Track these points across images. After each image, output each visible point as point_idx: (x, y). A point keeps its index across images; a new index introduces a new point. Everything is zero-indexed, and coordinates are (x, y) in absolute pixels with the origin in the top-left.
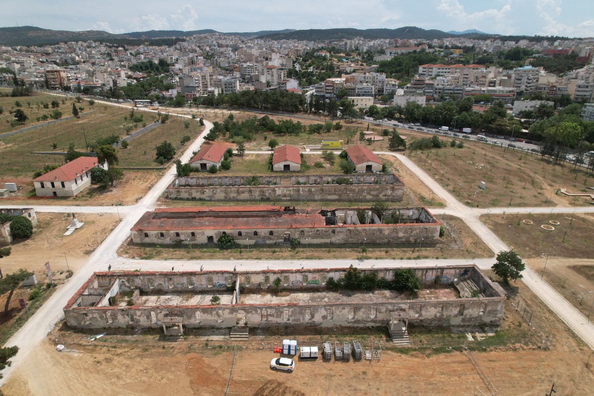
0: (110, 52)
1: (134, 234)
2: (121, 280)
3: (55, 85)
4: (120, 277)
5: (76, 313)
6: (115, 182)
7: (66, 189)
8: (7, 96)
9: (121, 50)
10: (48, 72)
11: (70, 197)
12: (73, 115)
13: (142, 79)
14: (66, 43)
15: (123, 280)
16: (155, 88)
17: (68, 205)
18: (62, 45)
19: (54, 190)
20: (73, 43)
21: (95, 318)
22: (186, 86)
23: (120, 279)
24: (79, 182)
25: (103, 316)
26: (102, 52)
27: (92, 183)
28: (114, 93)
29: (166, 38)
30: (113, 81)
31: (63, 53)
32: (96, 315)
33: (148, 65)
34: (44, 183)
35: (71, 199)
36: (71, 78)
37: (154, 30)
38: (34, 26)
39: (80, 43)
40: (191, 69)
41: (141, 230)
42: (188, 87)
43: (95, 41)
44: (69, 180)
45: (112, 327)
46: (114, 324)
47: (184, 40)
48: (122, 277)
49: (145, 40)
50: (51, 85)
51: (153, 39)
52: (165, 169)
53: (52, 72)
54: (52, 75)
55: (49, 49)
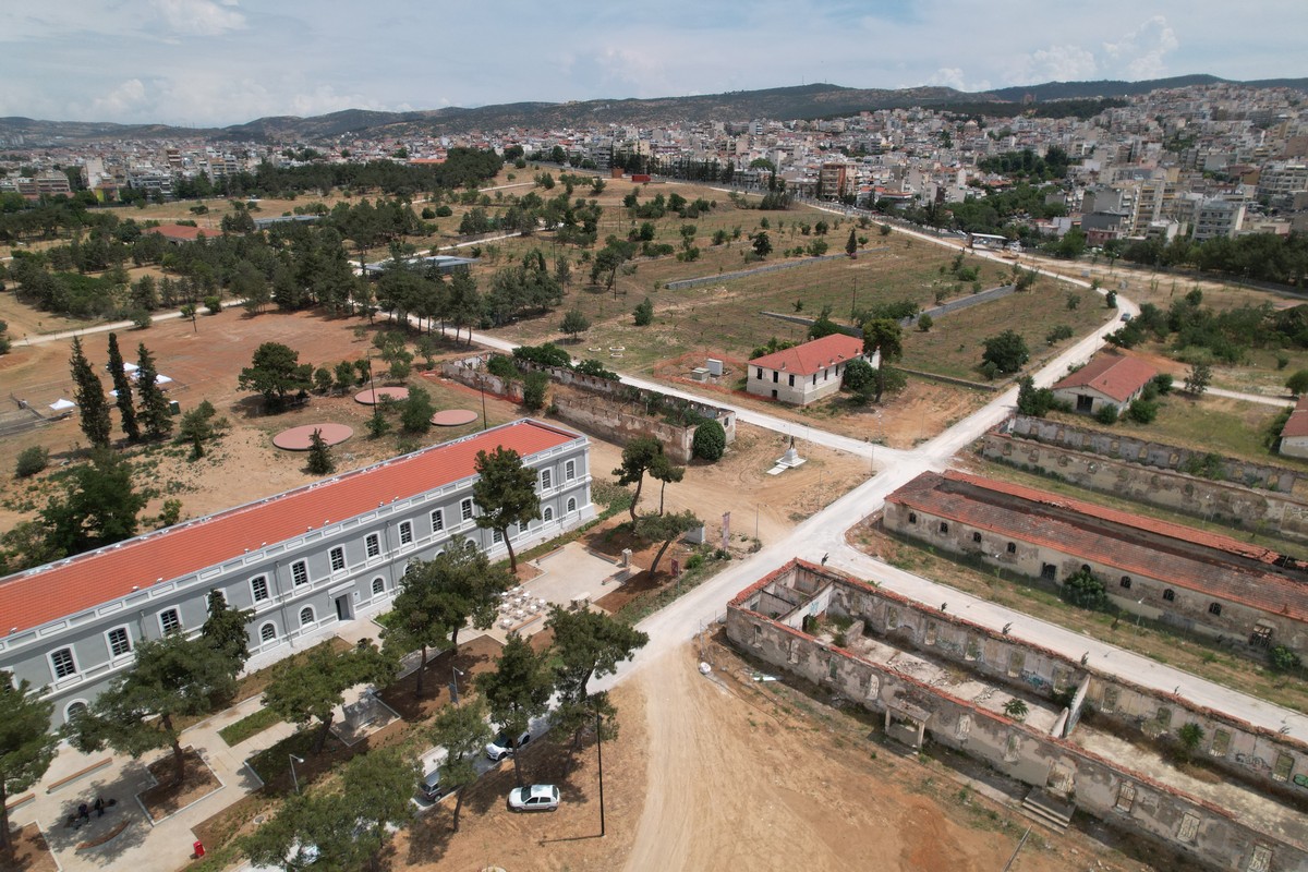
0: (948, 131)
1: (889, 509)
2: (837, 590)
3: (832, 191)
4: (837, 585)
5: (745, 619)
6: (883, 397)
7: (795, 389)
8: (753, 208)
9: (972, 127)
10: (826, 167)
11: (797, 405)
12: (845, 252)
13: (999, 190)
14: (872, 113)
15: (841, 592)
16: (1022, 211)
17: (791, 421)
18: (865, 117)
19: (775, 386)
20: (884, 112)
21: (772, 642)
22: (1096, 213)
23: (835, 588)
24: (820, 380)
25: (785, 645)
26: (934, 129)
27: (842, 389)
28: (933, 216)
29: (1079, 99)
30: (939, 189)
31: (862, 131)
32: (774, 637)
33: (1022, 160)
34: (764, 370)
35: (798, 409)
36: (861, 180)
37: (1055, 82)
38: (828, 83)
39: (897, 111)
40: (1122, 173)
41: (904, 505)
42: (1101, 214)
43: (925, 108)
44: (804, 374)
45: (794, 671)
46: (799, 668)
47: (1122, 104)
48: (841, 586)
49: (1030, 104)
50: (825, 191)
51: (1047, 101)
52: (995, 390)
53: (833, 167)
54: (831, 173)
55: (840, 124)
